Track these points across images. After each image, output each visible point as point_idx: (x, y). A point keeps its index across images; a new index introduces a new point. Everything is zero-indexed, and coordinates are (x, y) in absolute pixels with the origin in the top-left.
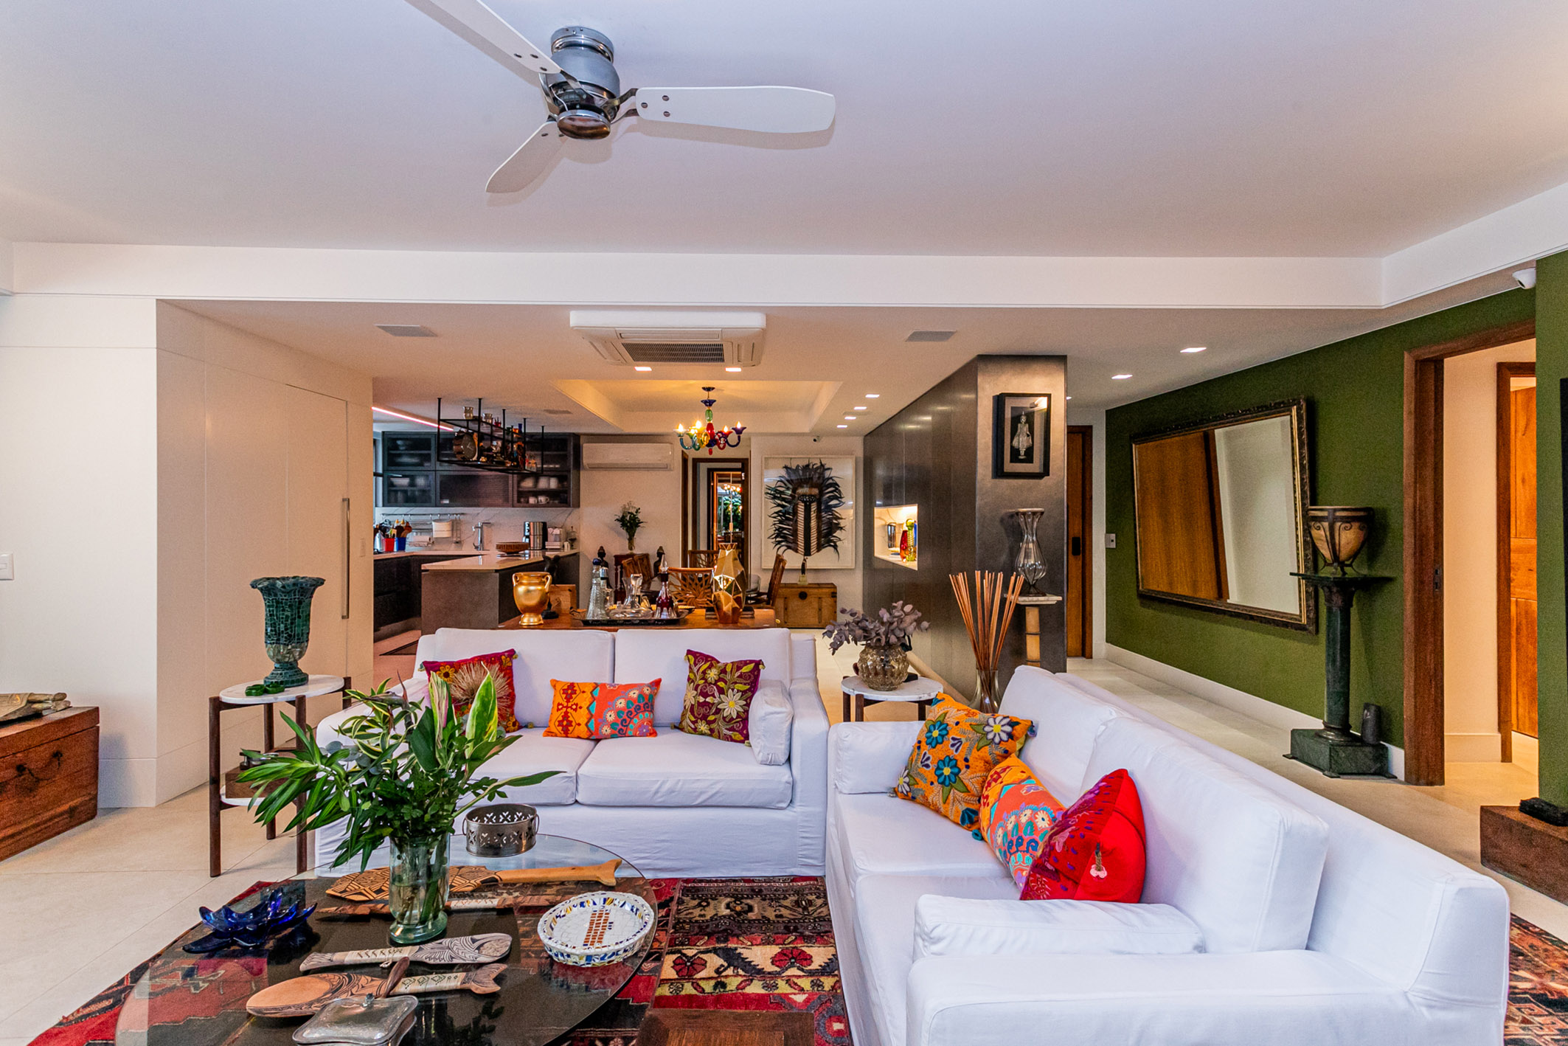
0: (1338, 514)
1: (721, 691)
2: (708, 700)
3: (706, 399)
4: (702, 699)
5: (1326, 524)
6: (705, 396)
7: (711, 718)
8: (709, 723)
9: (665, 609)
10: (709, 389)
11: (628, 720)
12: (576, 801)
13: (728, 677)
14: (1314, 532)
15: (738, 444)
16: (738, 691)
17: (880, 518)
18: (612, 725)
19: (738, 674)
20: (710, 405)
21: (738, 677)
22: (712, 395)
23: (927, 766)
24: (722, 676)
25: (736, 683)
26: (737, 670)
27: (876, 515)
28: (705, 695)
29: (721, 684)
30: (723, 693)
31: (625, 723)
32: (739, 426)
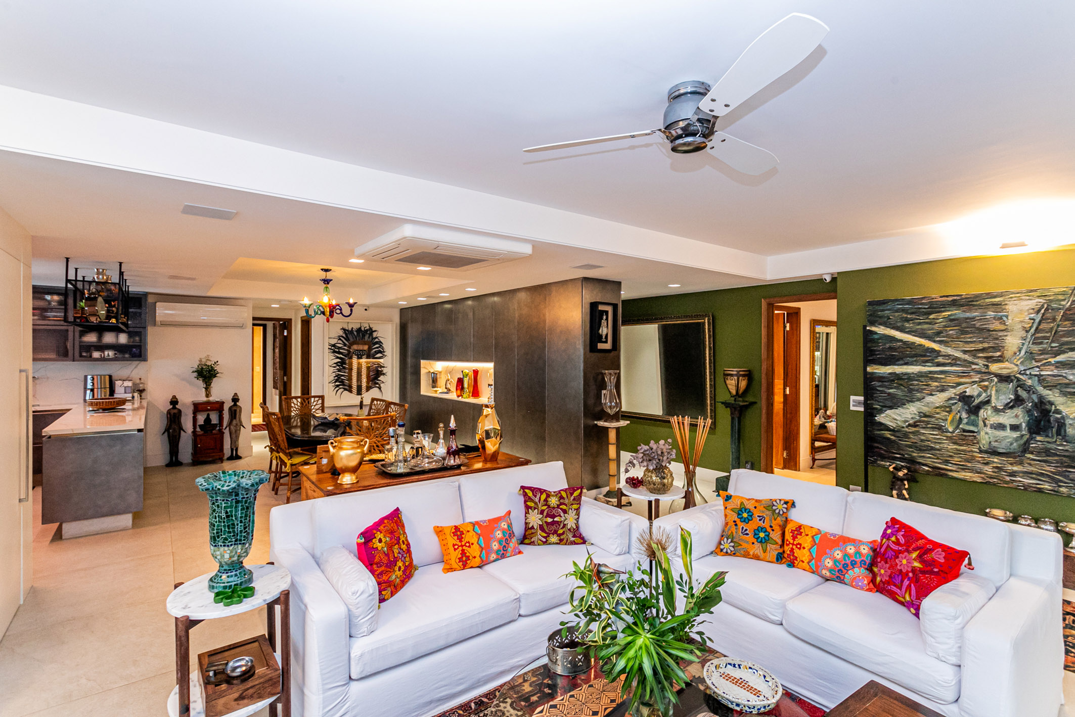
0: (741, 373)
1: (565, 512)
2: (555, 519)
3: (324, 278)
4: (549, 520)
5: (736, 378)
6: (323, 275)
7: (560, 531)
8: (559, 535)
9: (457, 457)
10: (327, 270)
11: (507, 545)
12: (520, 616)
13: (566, 501)
14: (728, 382)
15: (351, 314)
16: (575, 509)
17: (424, 368)
18: (497, 552)
19: (572, 498)
20: (328, 283)
21: (573, 500)
22: (329, 275)
23: (747, 534)
24: (562, 501)
25: (572, 504)
26: (571, 495)
27: (422, 366)
28: (553, 516)
29: (563, 507)
30: (566, 513)
31: (505, 549)
32: (351, 301)
